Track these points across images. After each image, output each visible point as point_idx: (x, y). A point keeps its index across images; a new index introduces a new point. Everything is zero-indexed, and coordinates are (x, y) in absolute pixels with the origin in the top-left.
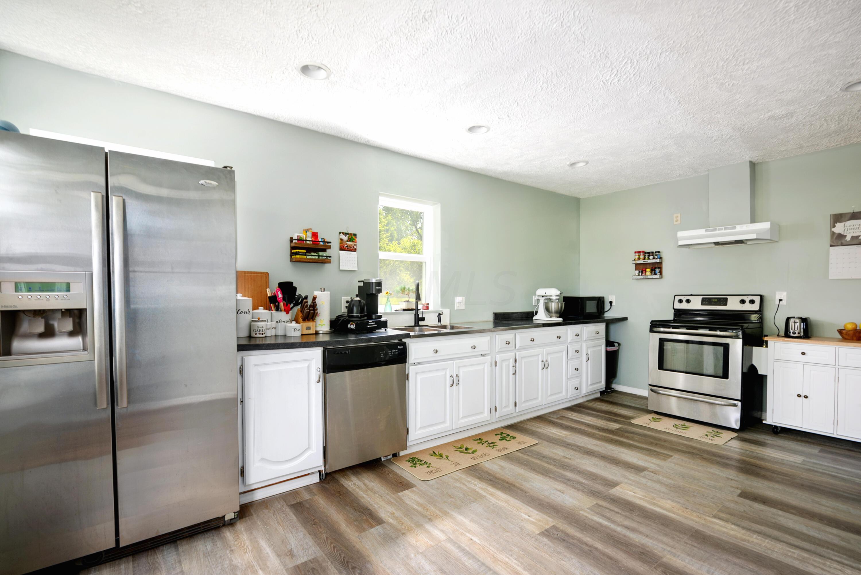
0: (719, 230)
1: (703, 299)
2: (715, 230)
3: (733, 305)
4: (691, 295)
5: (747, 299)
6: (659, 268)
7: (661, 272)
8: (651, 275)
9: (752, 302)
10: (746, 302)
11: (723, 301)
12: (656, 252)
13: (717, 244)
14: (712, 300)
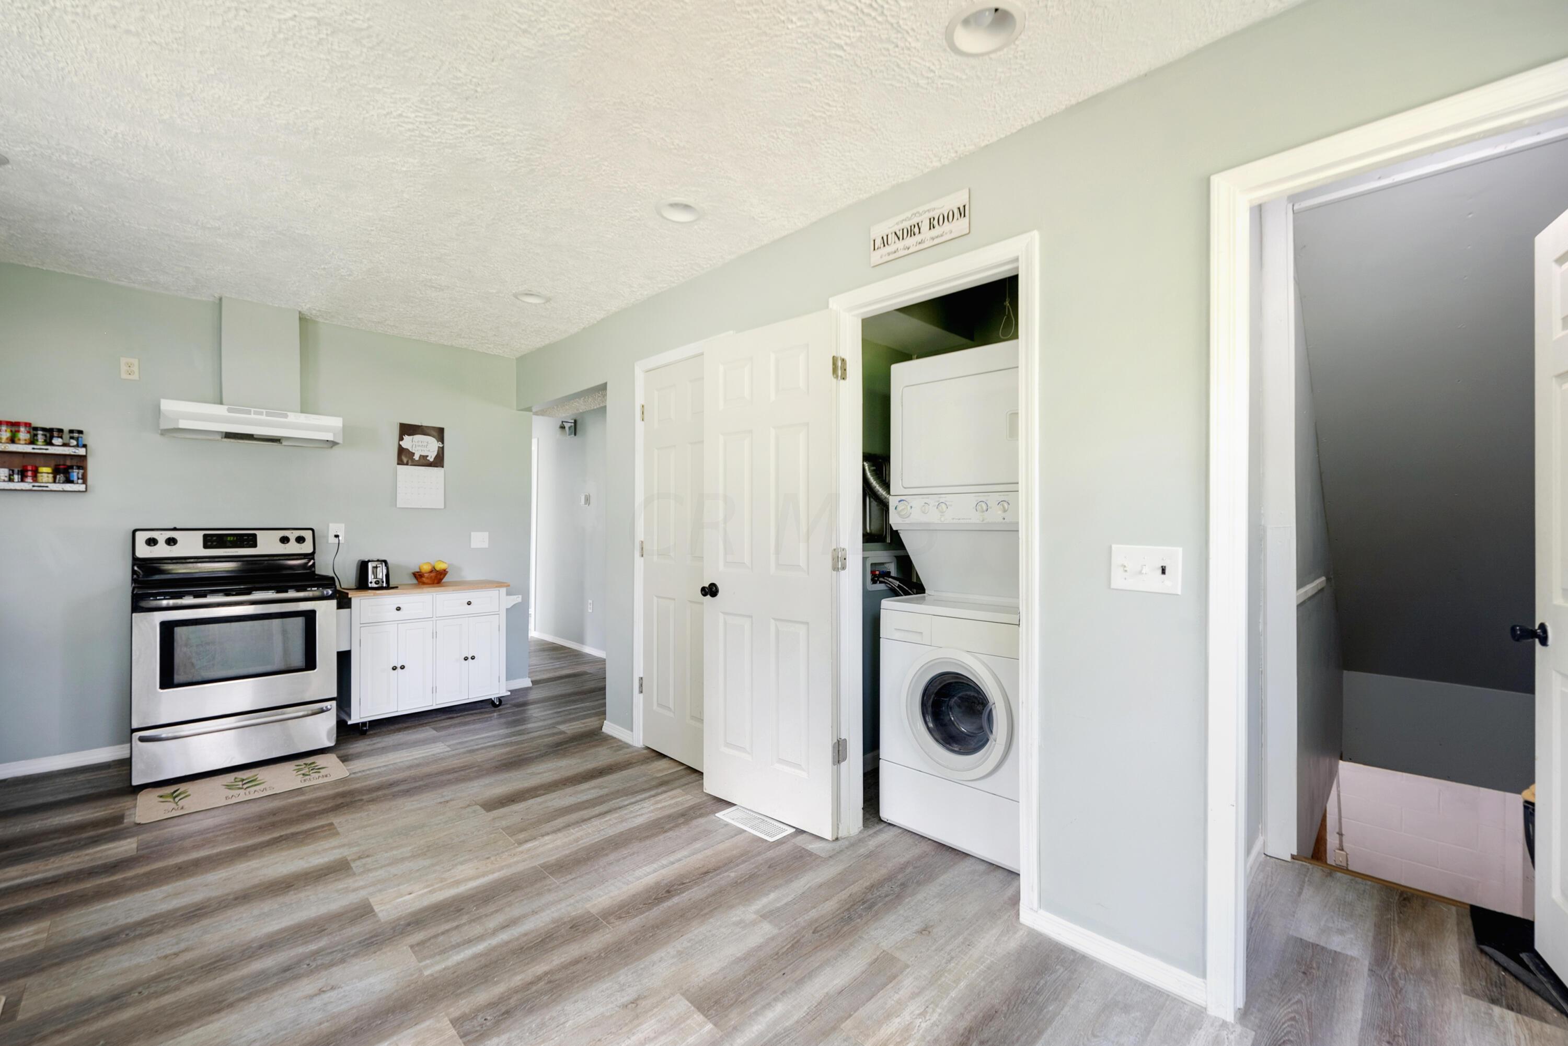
0: (255, 413)
1: (205, 536)
2: (249, 413)
3: (268, 545)
4: (175, 529)
5: (292, 535)
6: (79, 468)
7: (84, 479)
8: (54, 482)
9: (300, 540)
10: (291, 540)
11: (249, 540)
12: (71, 431)
13: (229, 435)
14: (225, 538)
